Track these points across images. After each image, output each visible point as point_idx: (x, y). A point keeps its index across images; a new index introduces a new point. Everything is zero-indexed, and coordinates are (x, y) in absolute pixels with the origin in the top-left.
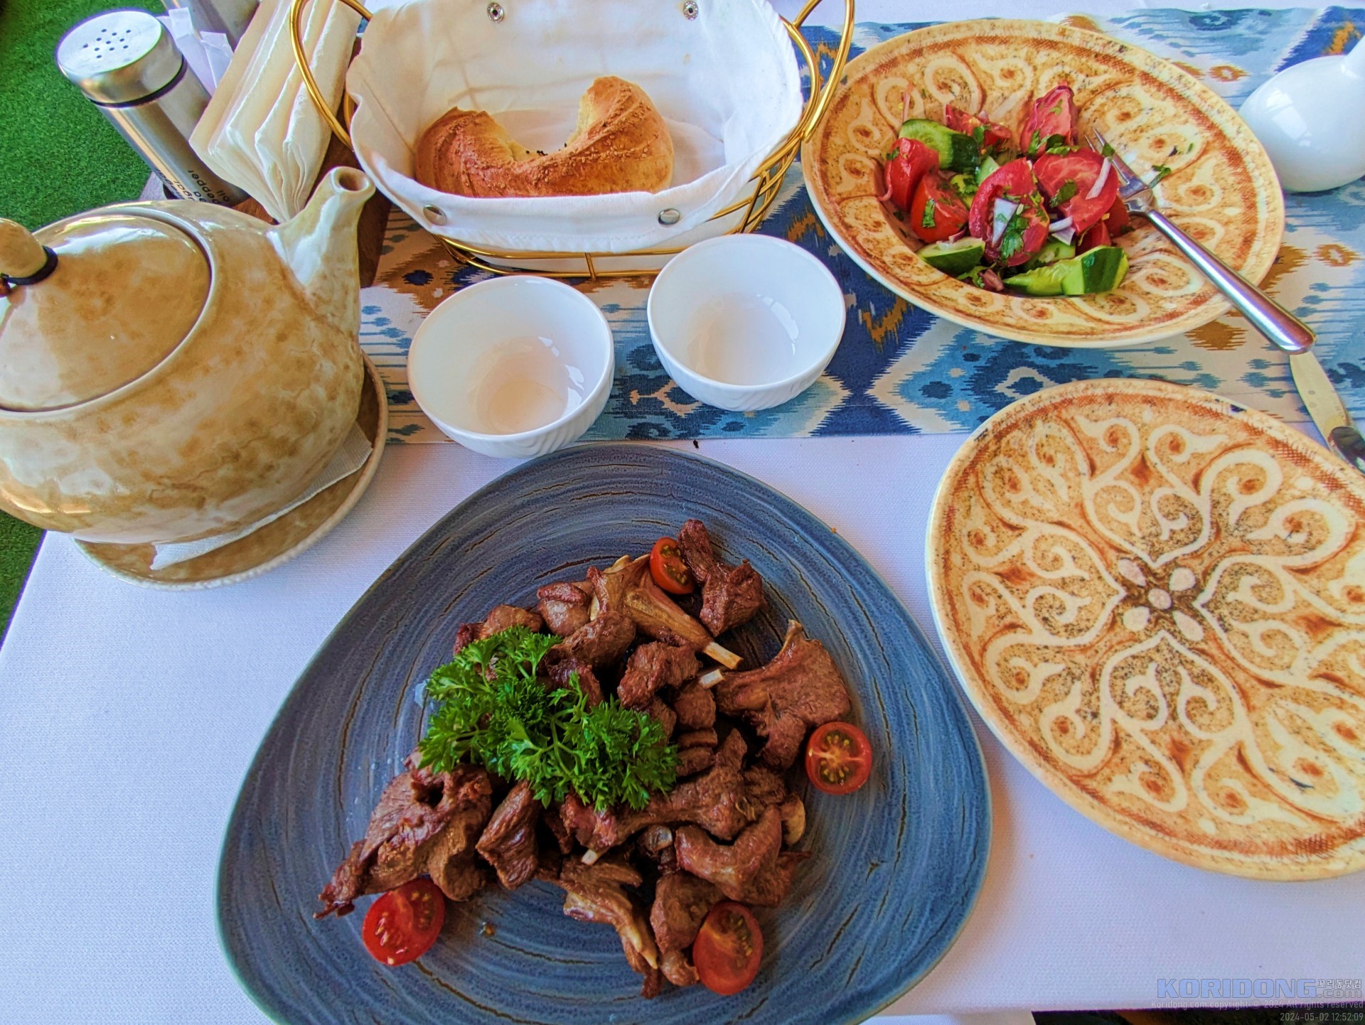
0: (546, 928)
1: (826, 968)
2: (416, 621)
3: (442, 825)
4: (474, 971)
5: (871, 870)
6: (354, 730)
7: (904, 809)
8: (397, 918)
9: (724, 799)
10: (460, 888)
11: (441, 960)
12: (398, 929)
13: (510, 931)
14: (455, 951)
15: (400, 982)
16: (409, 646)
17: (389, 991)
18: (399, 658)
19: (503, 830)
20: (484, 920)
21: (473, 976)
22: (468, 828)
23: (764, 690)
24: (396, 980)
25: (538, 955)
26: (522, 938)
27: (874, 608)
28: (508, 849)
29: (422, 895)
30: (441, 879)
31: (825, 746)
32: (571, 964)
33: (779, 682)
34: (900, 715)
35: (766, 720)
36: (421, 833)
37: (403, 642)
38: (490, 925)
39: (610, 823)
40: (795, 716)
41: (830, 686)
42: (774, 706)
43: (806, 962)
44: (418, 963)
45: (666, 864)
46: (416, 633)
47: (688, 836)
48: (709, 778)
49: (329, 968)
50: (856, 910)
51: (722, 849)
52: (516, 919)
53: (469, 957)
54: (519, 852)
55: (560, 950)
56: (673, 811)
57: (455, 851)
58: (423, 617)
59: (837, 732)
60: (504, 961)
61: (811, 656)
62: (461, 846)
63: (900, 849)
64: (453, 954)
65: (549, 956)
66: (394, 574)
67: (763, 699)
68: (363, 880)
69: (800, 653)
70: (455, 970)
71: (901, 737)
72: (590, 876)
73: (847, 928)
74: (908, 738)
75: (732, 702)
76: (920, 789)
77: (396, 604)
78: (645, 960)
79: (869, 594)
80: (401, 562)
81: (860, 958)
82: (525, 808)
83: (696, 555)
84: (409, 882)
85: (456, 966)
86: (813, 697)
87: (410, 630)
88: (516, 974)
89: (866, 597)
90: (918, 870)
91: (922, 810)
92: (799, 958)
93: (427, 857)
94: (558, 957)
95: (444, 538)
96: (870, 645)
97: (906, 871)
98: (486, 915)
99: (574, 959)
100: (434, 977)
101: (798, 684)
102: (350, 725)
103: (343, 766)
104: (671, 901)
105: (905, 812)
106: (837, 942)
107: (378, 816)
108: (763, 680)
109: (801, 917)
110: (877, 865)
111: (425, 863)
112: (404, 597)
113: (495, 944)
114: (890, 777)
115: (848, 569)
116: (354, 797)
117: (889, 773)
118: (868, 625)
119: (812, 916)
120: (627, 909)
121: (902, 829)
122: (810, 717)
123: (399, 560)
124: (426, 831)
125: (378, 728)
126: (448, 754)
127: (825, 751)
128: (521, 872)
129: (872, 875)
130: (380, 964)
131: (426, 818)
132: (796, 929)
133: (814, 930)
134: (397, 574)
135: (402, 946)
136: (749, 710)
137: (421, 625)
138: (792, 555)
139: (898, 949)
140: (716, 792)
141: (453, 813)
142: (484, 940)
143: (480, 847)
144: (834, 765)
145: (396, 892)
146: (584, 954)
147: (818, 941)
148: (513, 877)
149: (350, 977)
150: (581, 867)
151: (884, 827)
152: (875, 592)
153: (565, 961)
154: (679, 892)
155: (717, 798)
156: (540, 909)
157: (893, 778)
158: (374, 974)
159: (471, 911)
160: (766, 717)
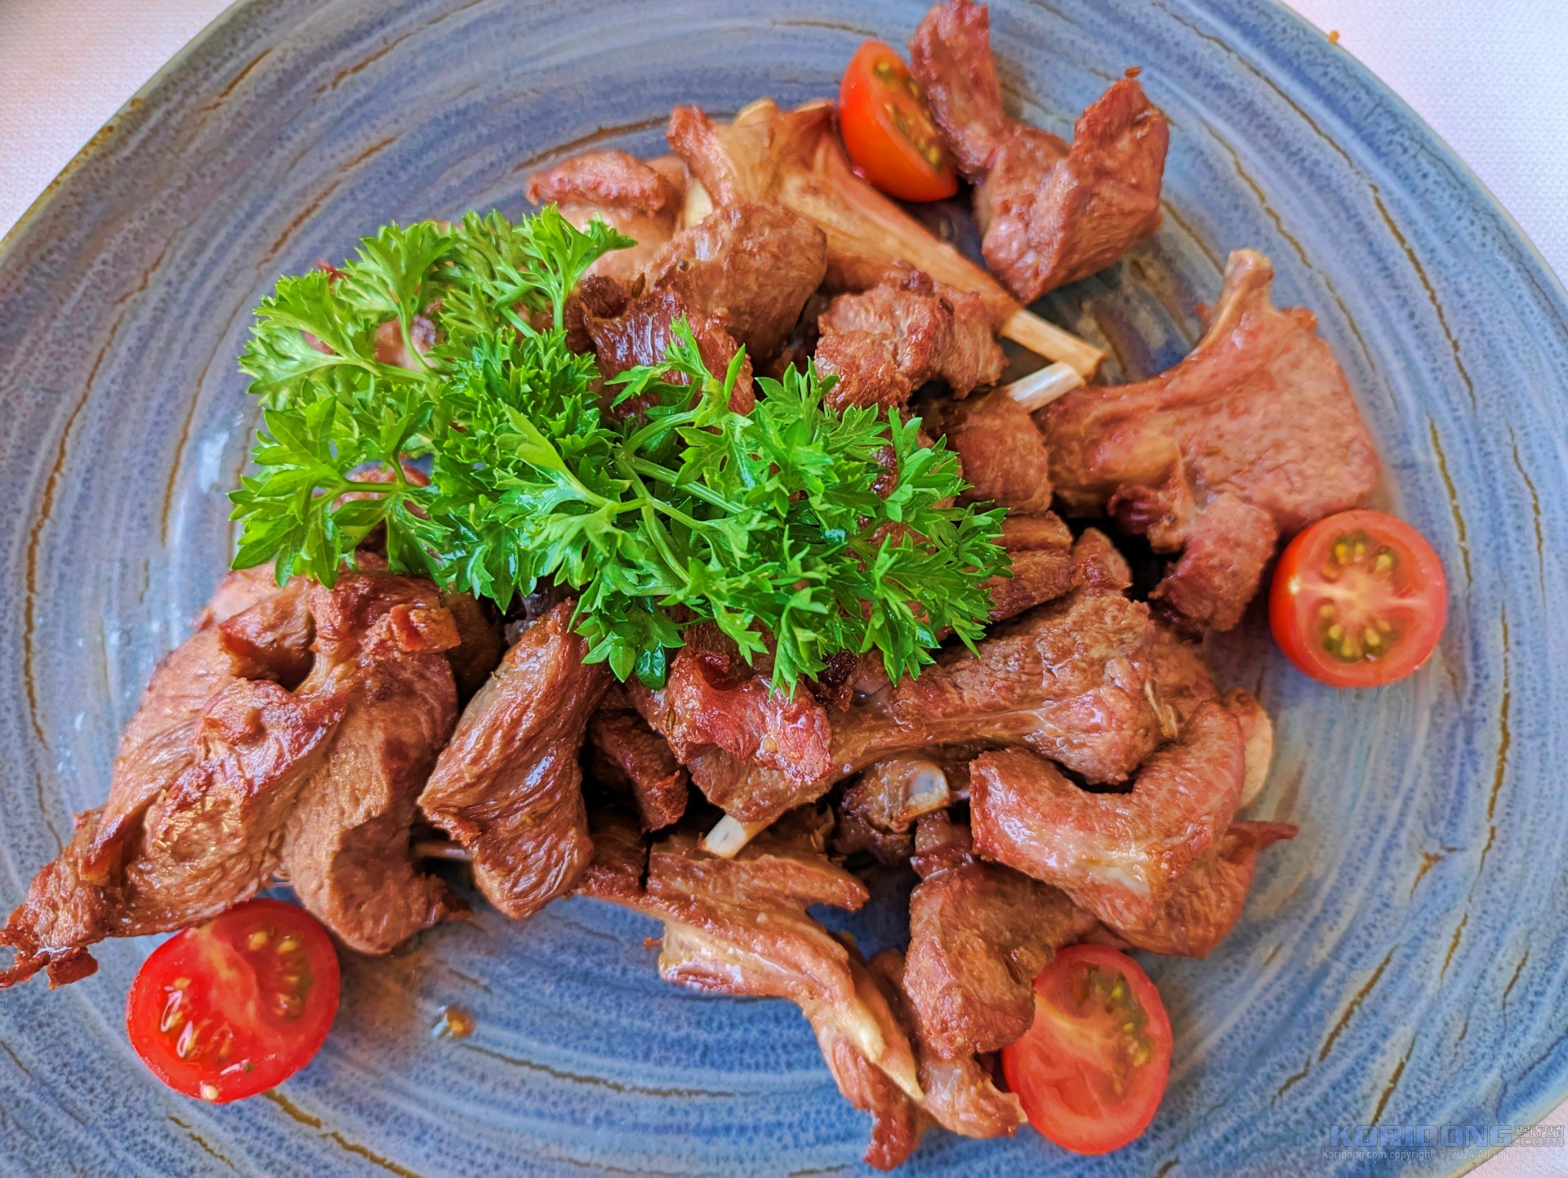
0: (604, 1018)
1: (1317, 1092)
2: (196, 273)
3: (319, 733)
4: (428, 1117)
5: (1424, 870)
6: (52, 548)
7: (1504, 727)
8: (214, 994)
9: (1117, 671)
10: (377, 920)
11: (338, 1092)
12: (219, 1018)
13: (513, 1025)
14: (374, 1072)
15: (240, 1142)
16: (184, 336)
17: (214, 1162)
18: (158, 366)
19: (495, 749)
20: (441, 1002)
21: (424, 1127)
22: (393, 750)
23: (1168, 433)
24: (229, 1136)
25: (588, 1080)
26: (544, 1041)
27: (1436, 241)
28: (508, 811)
29: (274, 940)
30: (325, 893)
31: (1331, 567)
32: (673, 1100)
33: (1207, 413)
34: (1496, 507)
35: (1177, 506)
36: (260, 762)
37: (167, 326)
38: (457, 1012)
39: (809, 729)
40: (1247, 500)
41: (1337, 425)
42: (1192, 474)
43: (1269, 1079)
44: (281, 1100)
45: (936, 851)
46: (199, 303)
47: (1007, 773)
48: (1069, 620)
49: (48, 1110)
50: (1388, 961)
51: (1104, 801)
52: (526, 999)
53: (411, 1086)
54: (539, 818)
55: (643, 1067)
56: (963, 711)
57: (358, 818)
58: (213, 263)
59: (1361, 536)
60: (500, 1094)
61: (1286, 350)
62: (376, 799)
63: (1495, 821)
64: (371, 1079)
65: (620, 1081)
66: (123, 141)
67: (1163, 458)
68: (112, 899)
69: (1264, 340)
70: (376, 1114)
71: (1498, 559)
72: (727, 883)
73: (1367, 1000)
74: (1518, 560)
75: (1085, 464)
76: (1546, 680)
77: (138, 225)
78: (886, 1081)
79: (1427, 206)
80: (140, 109)
81: (1402, 1066)
82: (557, 691)
83: (959, 101)
84: (238, 907)
85: (381, 1105)
86: (1295, 452)
87: (183, 295)
88: (534, 1122)
89: (1417, 214)
90: (1541, 866)
91: (1550, 729)
92: (1251, 1070)
93: (282, 840)
94: (641, 1083)
95: (255, 49)
96: (1422, 337)
97: (1513, 869)
98: (445, 989)
99: (682, 1087)
100: (324, 1130)
101: (1257, 419)
102: (42, 535)
103: (34, 637)
104: (960, 937)
105: (1506, 735)
106: (1344, 1032)
107: (137, 741)
108: (1167, 406)
109: (1252, 981)
110: (1437, 858)
111: (276, 853)
112: (156, 204)
113: (474, 1055)
114: (1468, 653)
115: (1369, 141)
116: (73, 712)
117: (1467, 644)
118: (1417, 285)
119: (1279, 977)
120: (838, 962)
121: (1500, 773)
122: (1289, 501)
123: (133, 102)
124: (273, 752)
125: (120, 544)
126: (320, 534)
127: (1330, 581)
128: (546, 870)
129: (1426, 881)
130: (182, 1104)
131: (267, 718)
132: (1242, 1008)
133: (1285, 1008)
134: (134, 142)
135: (234, 1058)
136: (1129, 482)
137: (209, 286)
138: (1216, 109)
139: (1498, 1042)
140: (1095, 653)
141: (347, 704)
142: (446, 1048)
143: (431, 800)
144: (1355, 616)
145: (205, 933)
146: (707, 1077)
147: (1296, 1031)
148: (523, 885)
149: (108, 1133)
150: (704, 863)
151: (1454, 772)
152: (1444, 200)
153: (657, 1092)
154: (979, 915)
155: (1094, 672)
156: (586, 975)
157: (1476, 657)
158: (171, 1125)
159: (406, 980)
160: (1178, 501)
